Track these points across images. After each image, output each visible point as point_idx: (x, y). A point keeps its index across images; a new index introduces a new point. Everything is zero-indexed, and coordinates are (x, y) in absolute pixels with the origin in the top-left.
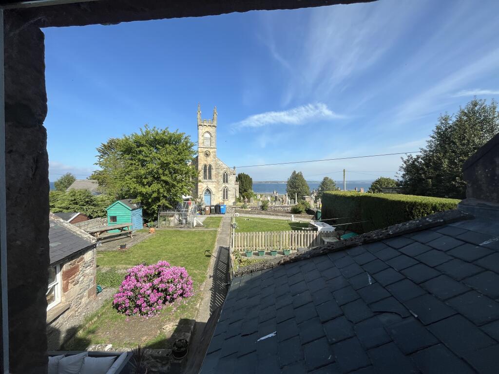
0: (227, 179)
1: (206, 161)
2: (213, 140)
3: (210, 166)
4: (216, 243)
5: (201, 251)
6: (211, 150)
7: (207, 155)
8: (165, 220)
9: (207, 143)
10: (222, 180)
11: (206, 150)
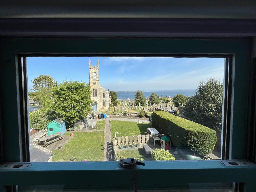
0: (105, 96)
1: (94, 87)
2: (98, 76)
3: (96, 90)
4: (105, 141)
5: (99, 146)
6: (97, 82)
7: (94, 84)
8: (77, 127)
9: (94, 78)
10: (102, 97)
11: (94, 81)
